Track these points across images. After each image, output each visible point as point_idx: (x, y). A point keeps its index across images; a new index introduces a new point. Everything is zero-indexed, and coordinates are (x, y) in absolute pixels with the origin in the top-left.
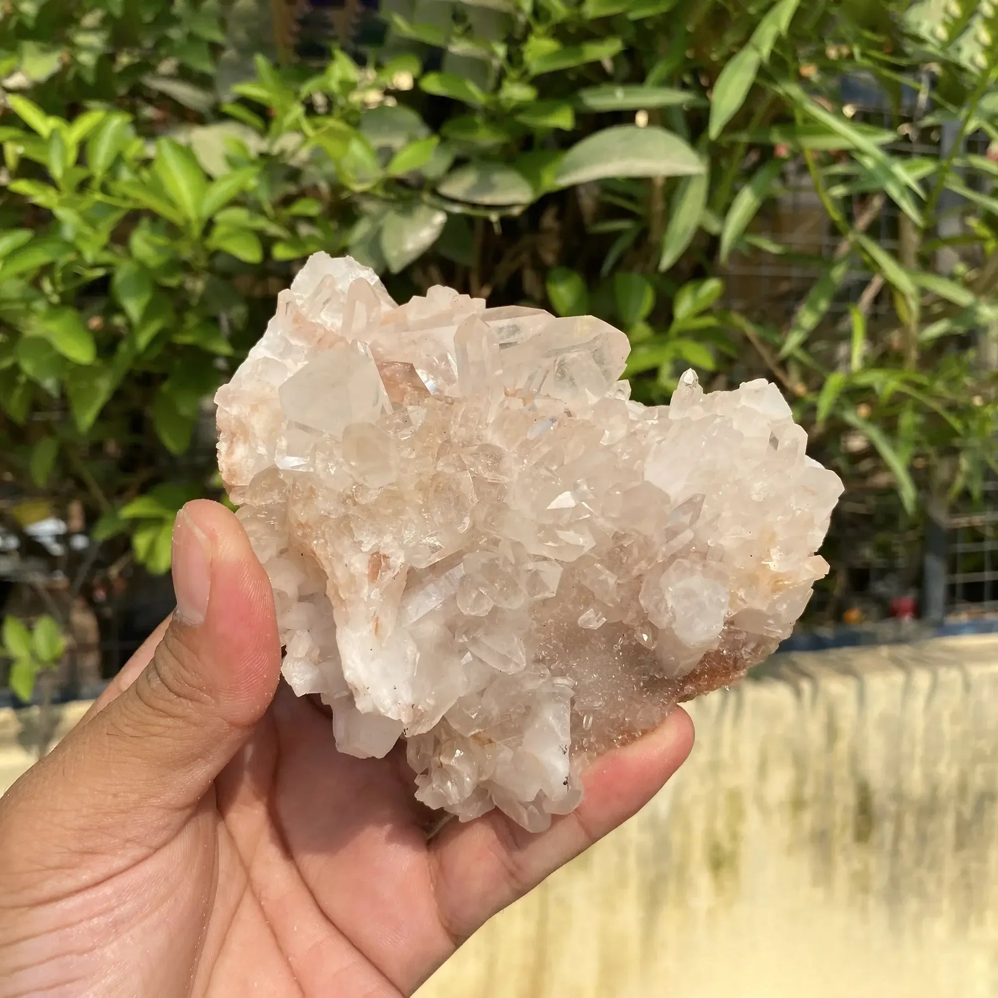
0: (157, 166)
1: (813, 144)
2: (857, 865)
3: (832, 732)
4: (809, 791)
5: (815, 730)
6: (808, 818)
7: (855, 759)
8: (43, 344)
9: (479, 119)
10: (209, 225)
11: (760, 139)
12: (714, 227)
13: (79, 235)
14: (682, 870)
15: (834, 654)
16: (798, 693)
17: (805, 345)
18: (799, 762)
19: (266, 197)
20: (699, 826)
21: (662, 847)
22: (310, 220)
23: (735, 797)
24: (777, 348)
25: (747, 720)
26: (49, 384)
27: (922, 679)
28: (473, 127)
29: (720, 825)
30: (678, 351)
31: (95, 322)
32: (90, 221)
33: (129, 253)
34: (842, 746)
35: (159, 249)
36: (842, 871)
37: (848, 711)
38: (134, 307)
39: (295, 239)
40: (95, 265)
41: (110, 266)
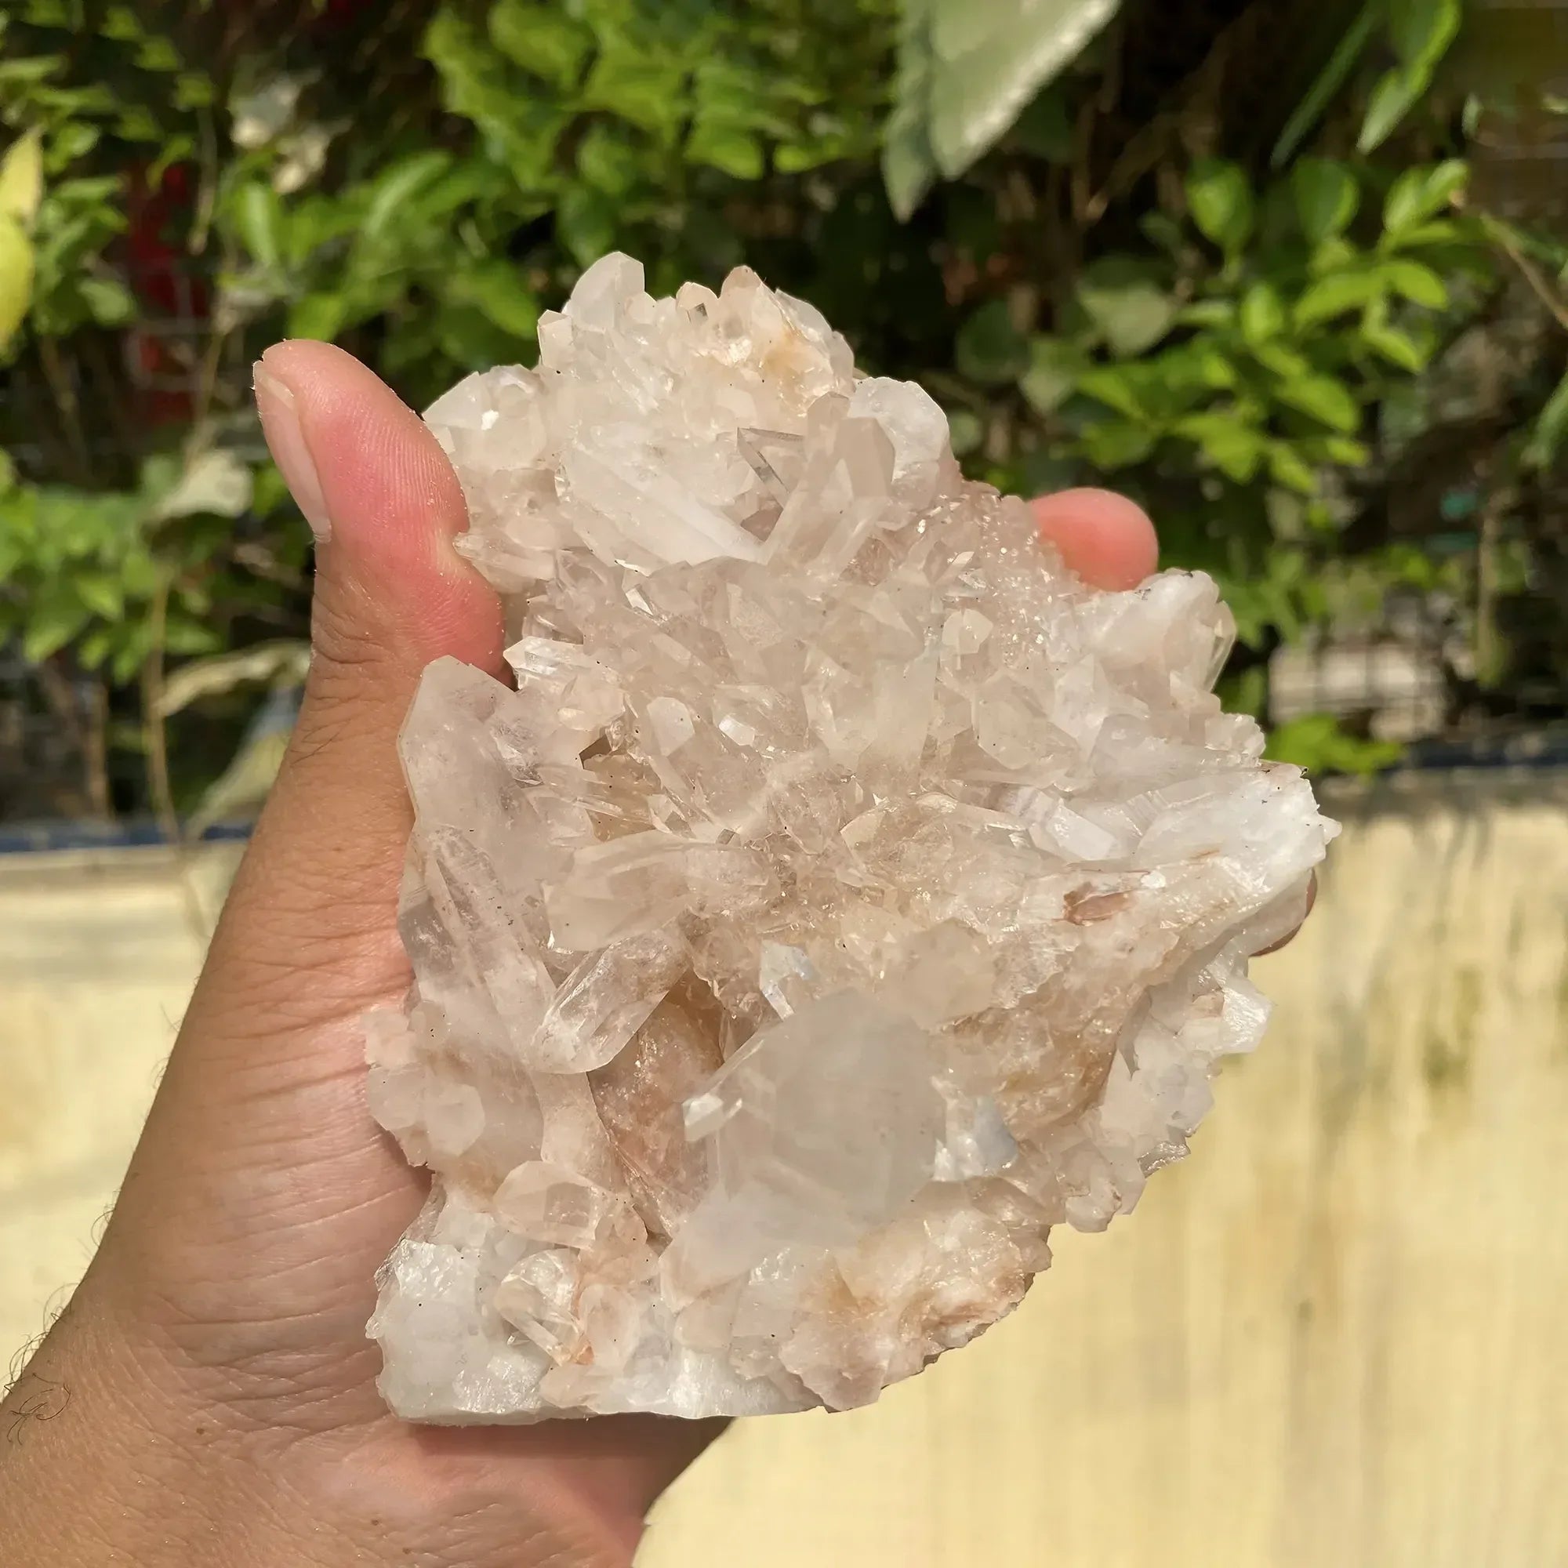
8: (473, 315)
10: (687, 127)
13: (513, 153)
14: (1381, 1082)
20: (1411, 1017)
23: (1469, 980)
24: (1555, 270)
29: (1444, 1017)
30: (1391, 281)
31: (538, 279)
32: (527, 130)
33: (578, 178)
35: (620, 167)
39: (808, 140)
40: (534, 197)
41: (552, 198)
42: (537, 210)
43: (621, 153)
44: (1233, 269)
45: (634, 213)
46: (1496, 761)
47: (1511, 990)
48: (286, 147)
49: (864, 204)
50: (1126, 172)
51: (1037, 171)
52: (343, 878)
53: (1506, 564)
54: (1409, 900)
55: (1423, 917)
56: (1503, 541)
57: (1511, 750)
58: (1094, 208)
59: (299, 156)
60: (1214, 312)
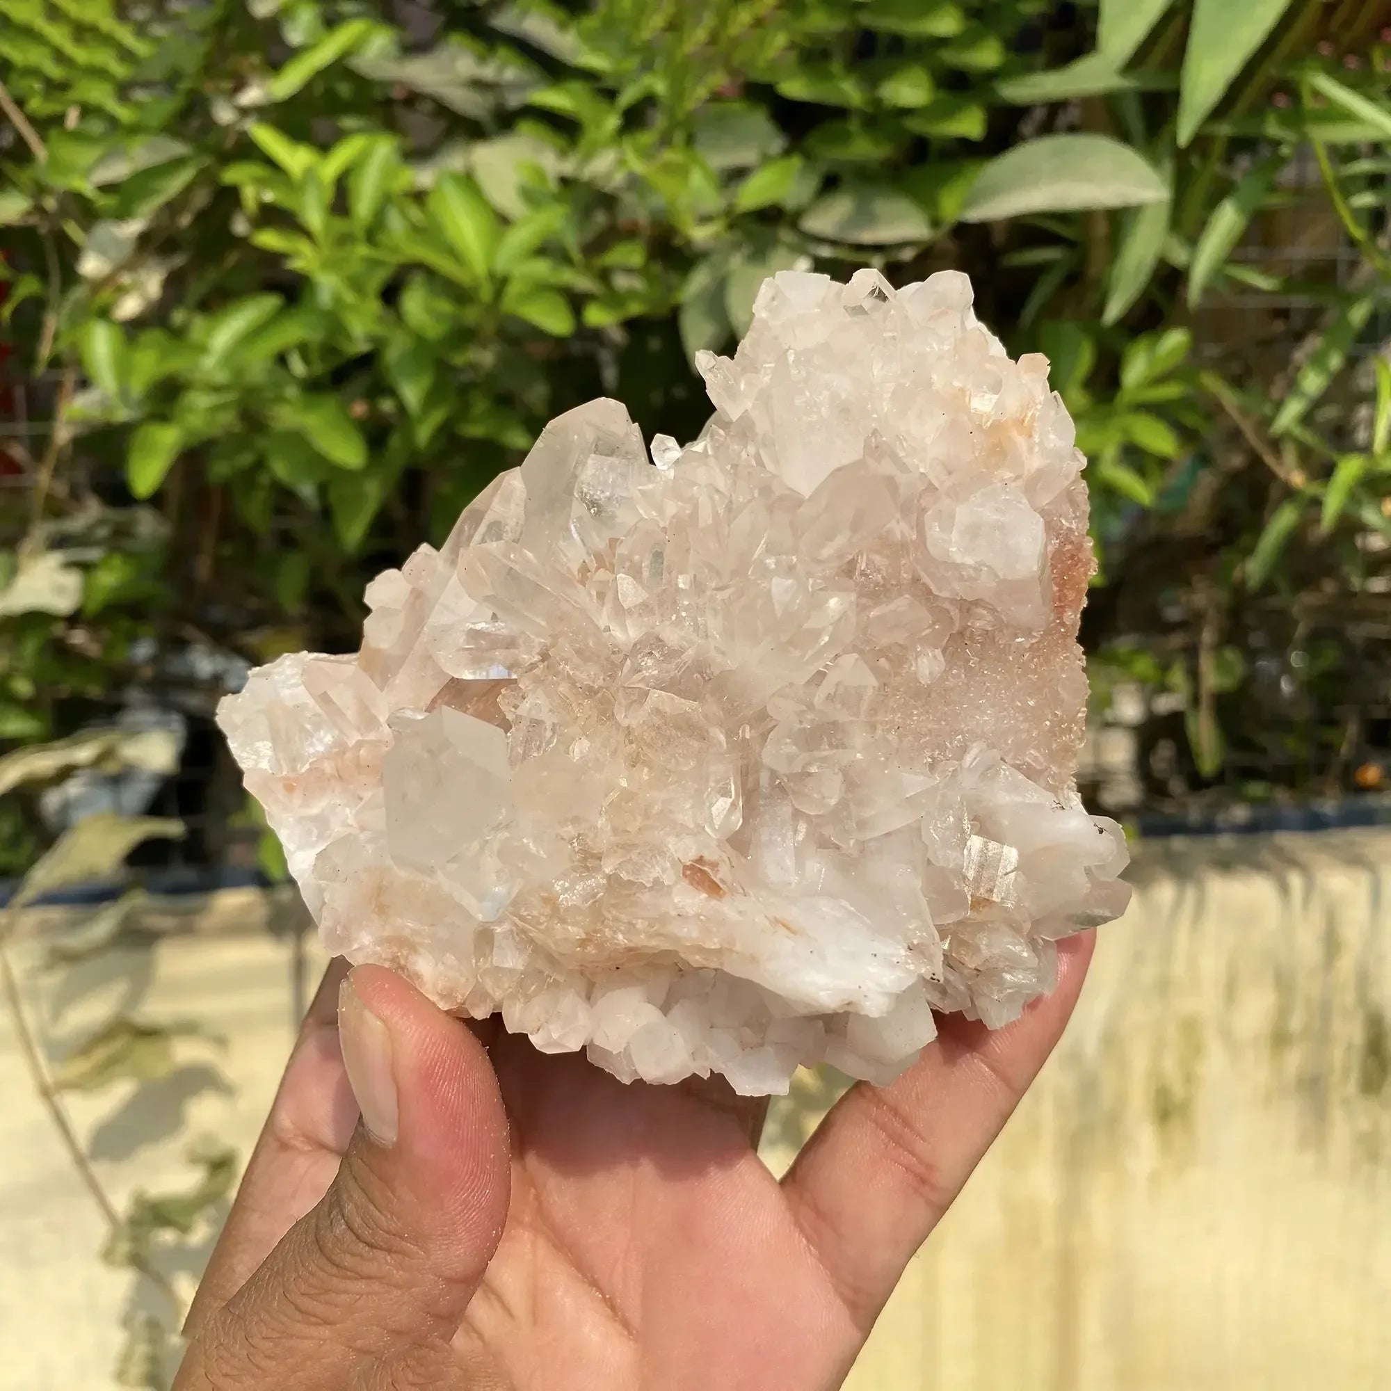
0: (432, 203)
1: (1325, 135)
2: (1364, 1124)
3: (1332, 943)
4: (1296, 1023)
5: (1308, 941)
6: (1294, 1059)
7: (1364, 980)
8: (298, 441)
9: (854, 125)
11: (1249, 130)
12: (1179, 256)
13: (342, 303)
14: (1114, 1120)
15: (1339, 837)
16: (1284, 889)
17: (1307, 419)
18: (1283, 982)
19: (572, 241)
20: (1140, 1062)
21: (1088, 1088)
23: (1190, 1028)
24: (1267, 422)
25: (1210, 925)
26: (307, 490)
28: (845, 138)
29: (1170, 1065)
30: (1125, 431)
31: (359, 409)
32: (356, 285)
33: (399, 319)
34: (1346, 965)
35: (438, 316)
36: (1341, 1131)
37: (1355, 916)
38: (412, 393)
39: (611, 297)
41: (378, 339)
46: (1208, 829)
47: (1227, 1035)
48: (126, 279)
53: (1222, 666)
54: (1138, 957)
55: (1149, 973)
56: (1218, 647)
57: (1220, 819)
59: (137, 286)
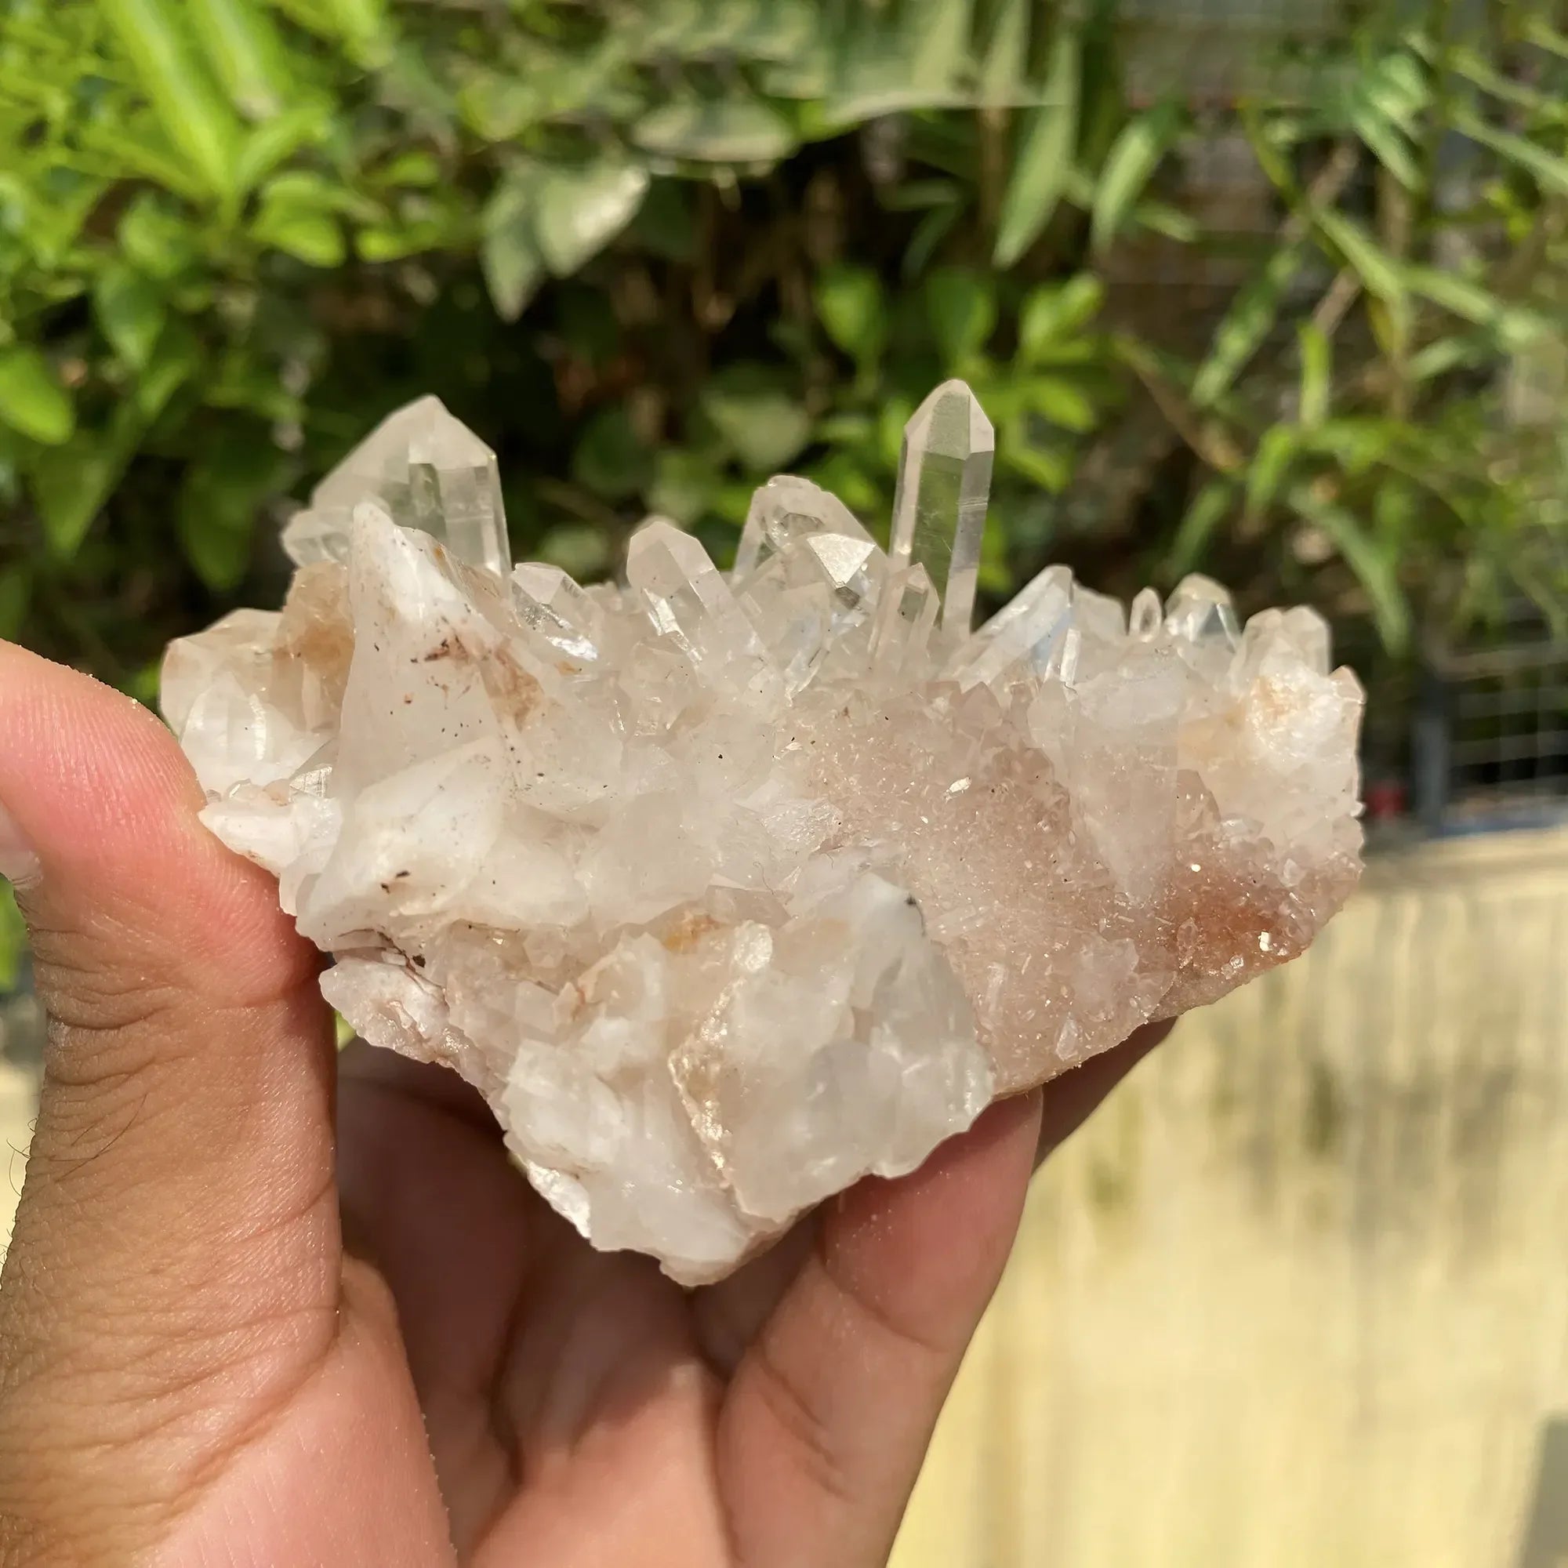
3: (1272, 992)
4: (1241, 1079)
10: (252, 205)
13: (35, 223)
19: (346, 154)
22: (423, 191)
26: (1, 479)
27: (1410, 908)
30: (1028, 399)
31: (74, 372)
32: (50, 196)
33: (119, 253)
38: (132, 342)
39: (398, 225)
40: (62, 274)
41: (88, 276)
42: (68, 290)
43: (172, 227)
44: (868, 383)
45: (194, 299)
47: (1166, 1101)
49: (466, 299)
50: (750, 275)
51: (658, 270)
52: (166, 1310)
58: (716, 312)
60: (848, 429)
